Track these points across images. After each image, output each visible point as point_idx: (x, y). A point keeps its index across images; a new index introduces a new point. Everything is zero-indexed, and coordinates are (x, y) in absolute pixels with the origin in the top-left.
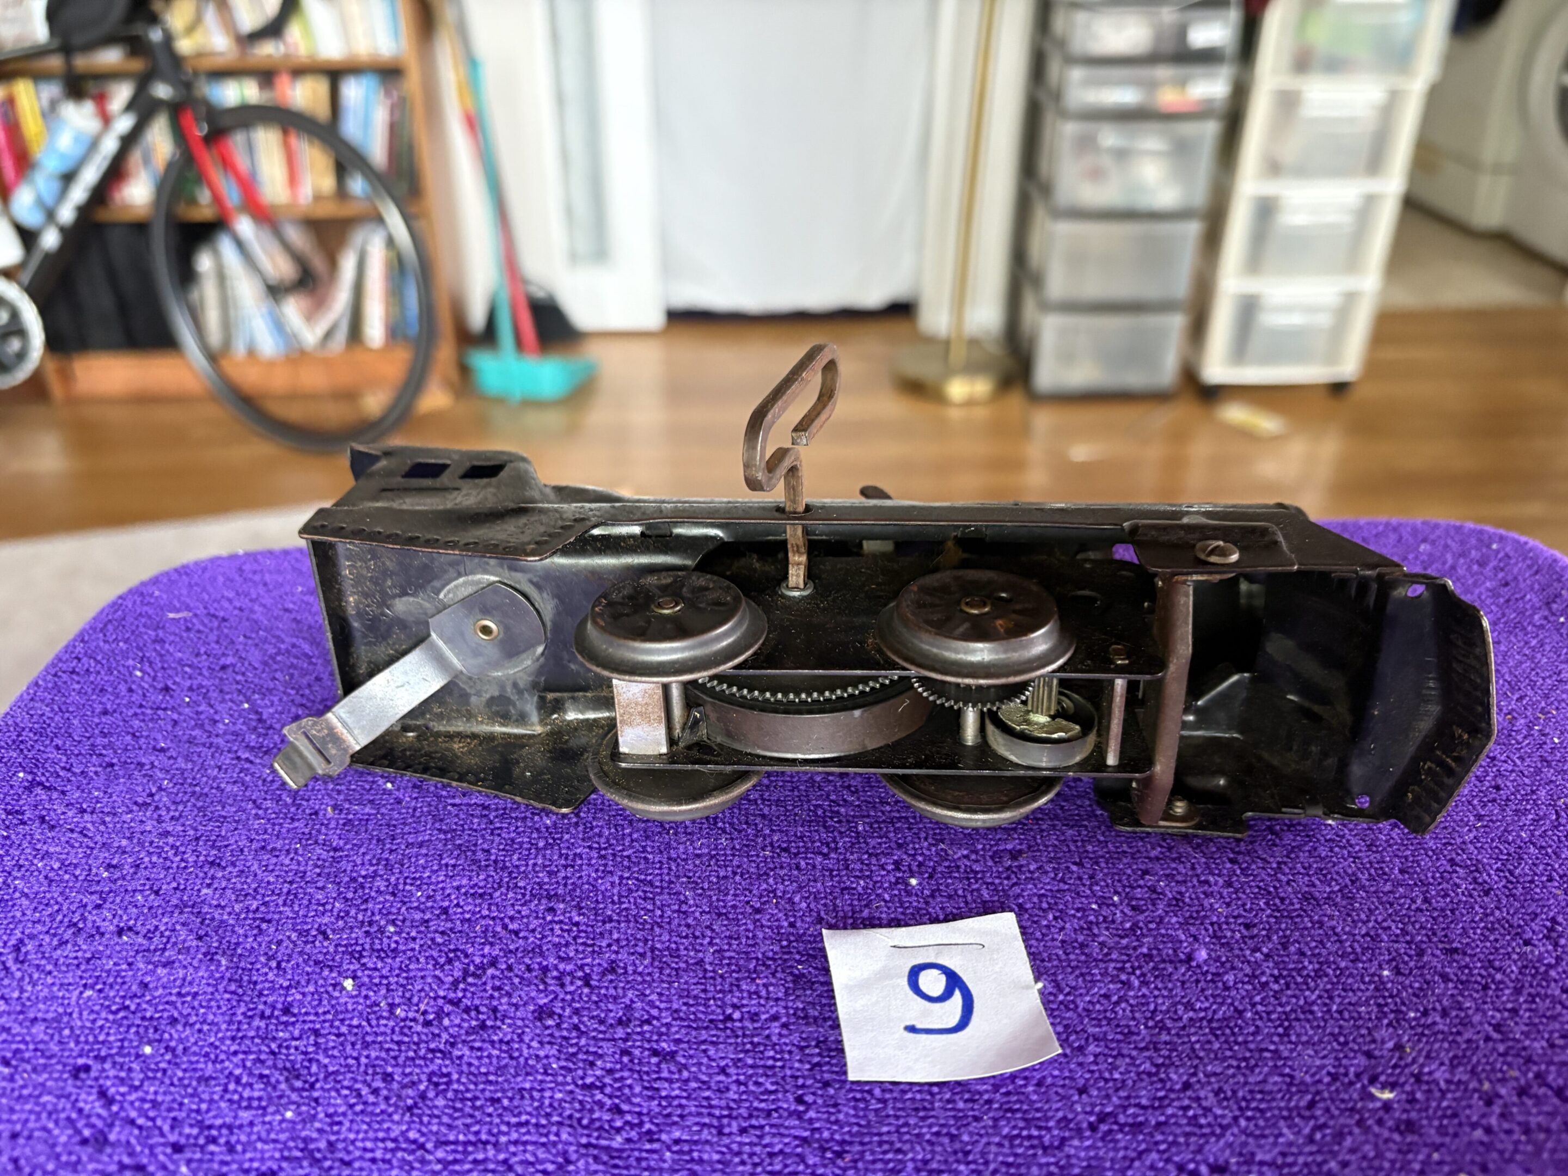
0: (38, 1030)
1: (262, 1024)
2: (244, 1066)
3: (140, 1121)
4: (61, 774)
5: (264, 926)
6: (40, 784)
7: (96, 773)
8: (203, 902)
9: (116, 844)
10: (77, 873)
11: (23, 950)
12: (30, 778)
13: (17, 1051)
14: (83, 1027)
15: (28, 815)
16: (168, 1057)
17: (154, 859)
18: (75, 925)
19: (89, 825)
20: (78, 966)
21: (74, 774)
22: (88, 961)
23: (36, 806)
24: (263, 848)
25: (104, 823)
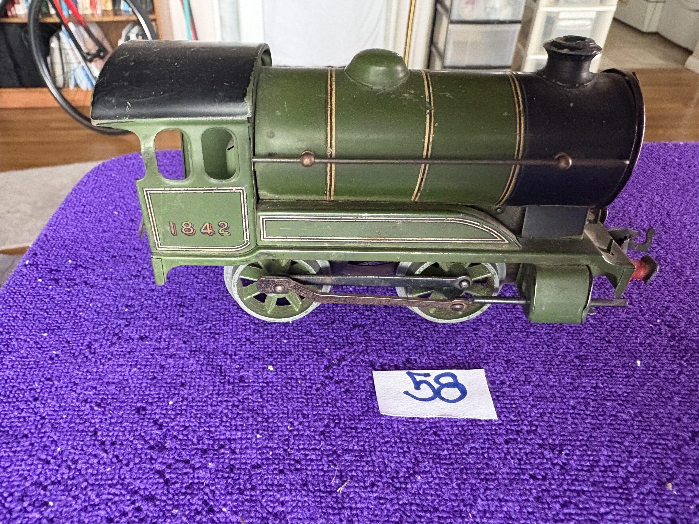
0: (112, 388)
1: (231, 387)
2: (228, 409)
3: (180, 437)
4: (90, 260)
5: (217, 336)
6: (80, 266)
7: (108, 260)
8: (181, 324)
9: (127, 295)
10: (111, 309)
11: (93, 347)
12: (74, 263)
13: (102, 399)
14: (135, 387)
15: (78, 281)
16: (185, 403)
17: (150, 302)
18: (117, 334)
19: (111, 285)
20: (124, 355)
21: (97, 261)
22: (129, 353)
23: (81, 276)
24: (205, 298)
25: (119, 285)
